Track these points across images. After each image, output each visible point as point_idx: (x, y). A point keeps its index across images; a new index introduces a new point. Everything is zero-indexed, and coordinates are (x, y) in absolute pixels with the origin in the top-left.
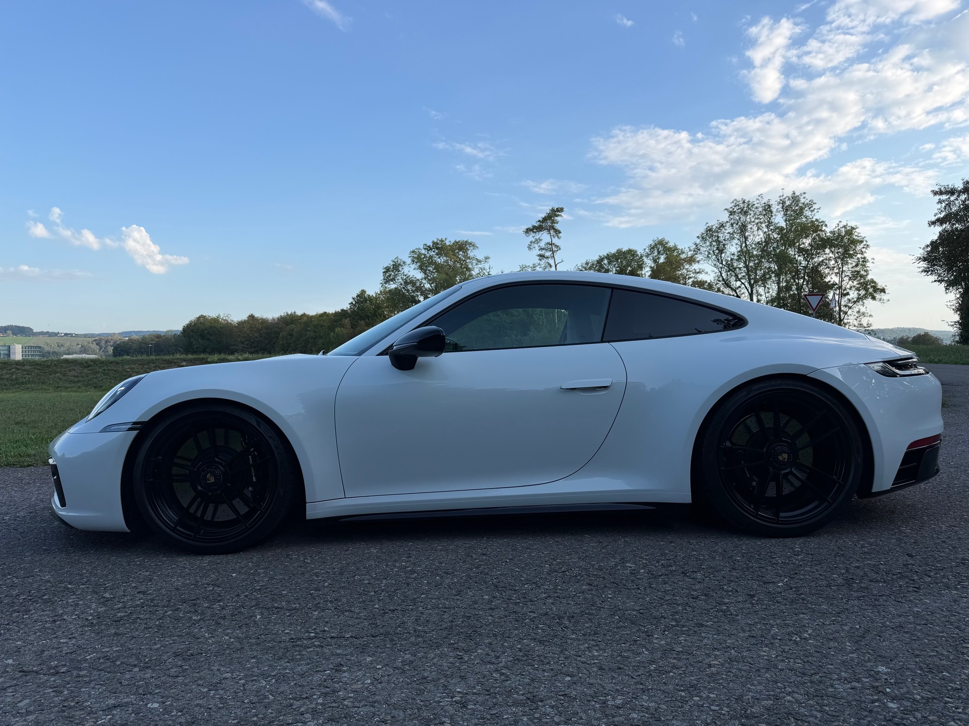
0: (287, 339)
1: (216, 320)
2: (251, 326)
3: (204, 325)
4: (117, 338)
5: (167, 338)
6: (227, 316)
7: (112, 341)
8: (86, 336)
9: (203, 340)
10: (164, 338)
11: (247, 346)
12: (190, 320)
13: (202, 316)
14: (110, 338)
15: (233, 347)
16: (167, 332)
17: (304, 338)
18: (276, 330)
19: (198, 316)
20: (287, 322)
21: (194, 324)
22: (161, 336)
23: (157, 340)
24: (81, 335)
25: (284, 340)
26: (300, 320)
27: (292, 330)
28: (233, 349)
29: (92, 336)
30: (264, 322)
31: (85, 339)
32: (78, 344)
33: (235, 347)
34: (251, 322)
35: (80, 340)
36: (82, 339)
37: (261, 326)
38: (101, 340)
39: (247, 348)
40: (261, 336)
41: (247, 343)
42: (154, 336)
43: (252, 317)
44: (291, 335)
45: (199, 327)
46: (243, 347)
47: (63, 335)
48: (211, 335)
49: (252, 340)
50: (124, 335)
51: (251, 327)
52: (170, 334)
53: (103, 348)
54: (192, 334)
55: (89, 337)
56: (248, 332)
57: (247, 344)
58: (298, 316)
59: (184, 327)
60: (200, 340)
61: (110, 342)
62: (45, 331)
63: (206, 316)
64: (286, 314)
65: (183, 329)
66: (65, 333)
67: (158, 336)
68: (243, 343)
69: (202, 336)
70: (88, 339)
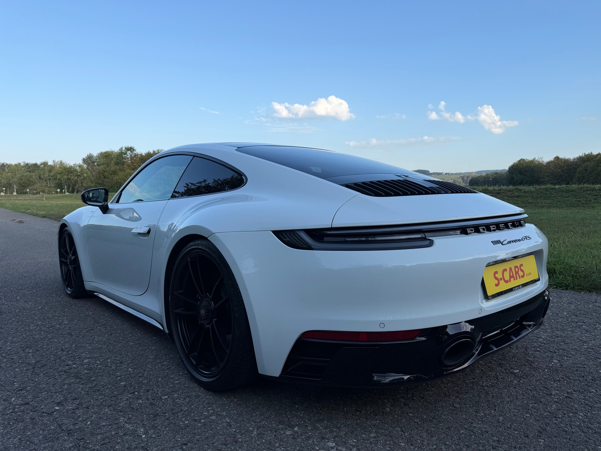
0: (582, 173)
1: (532, 162)
2: (556, 164)
3: (523, 165)
4: (474, 175)
5: (501, 174)
6: (540, 159)
7: (470, 177)
8: (456, 174)
9: (521, 175)
10: (499, 174)
11: (552, 179)
12: (513, 162)
13: (521, 159)
14: (470, 175)
15: (541, 180)
16: (502, 170)
17: (596, 172)
18: (575, 167)
19: (519, 160)
20: (584, 160)
21: (516, 165)
22: (498, 173)
23: (495, 175)
24: (455, 174)
25: (580, 173)
26: (595, 158)
27: (587, 167)
28: (542, 181)
29: (460, 174)
30: (566, 161)
31: (456, 176)
32: (452, 179)
33: (543, 180)
34: (556, 162)
35: (453, 177)
36: (455, 176)
37: (563, 164)
38: (464, 176)
39: (551, 180)
40: (563, 172)
41: (552, 176)
42: (494, 173)
43: (557, 158)
44: (586, 170)
45: (519, 167)
46: (549, 179)
47: (444, 174)
48: (527, 172)
49: (556, 175)
50: (478, 173)
51: (555, 166)
52: (504, 172)
53: (465, 181)
54: (514, 171)
55: (458, 175)
56: (553, 169)
57: (552, 178)
58: (594, 155)
59: (510, 167)
60: (519, 175)
61: (469, 177)
62: (436, 172)
63: (524, 159)
64: (584, 155)
65: (509, 168)
66: (445, 173)
67: (496, 173)
68: (549, 177)
69: (521, 173)
70: (458, 176)
